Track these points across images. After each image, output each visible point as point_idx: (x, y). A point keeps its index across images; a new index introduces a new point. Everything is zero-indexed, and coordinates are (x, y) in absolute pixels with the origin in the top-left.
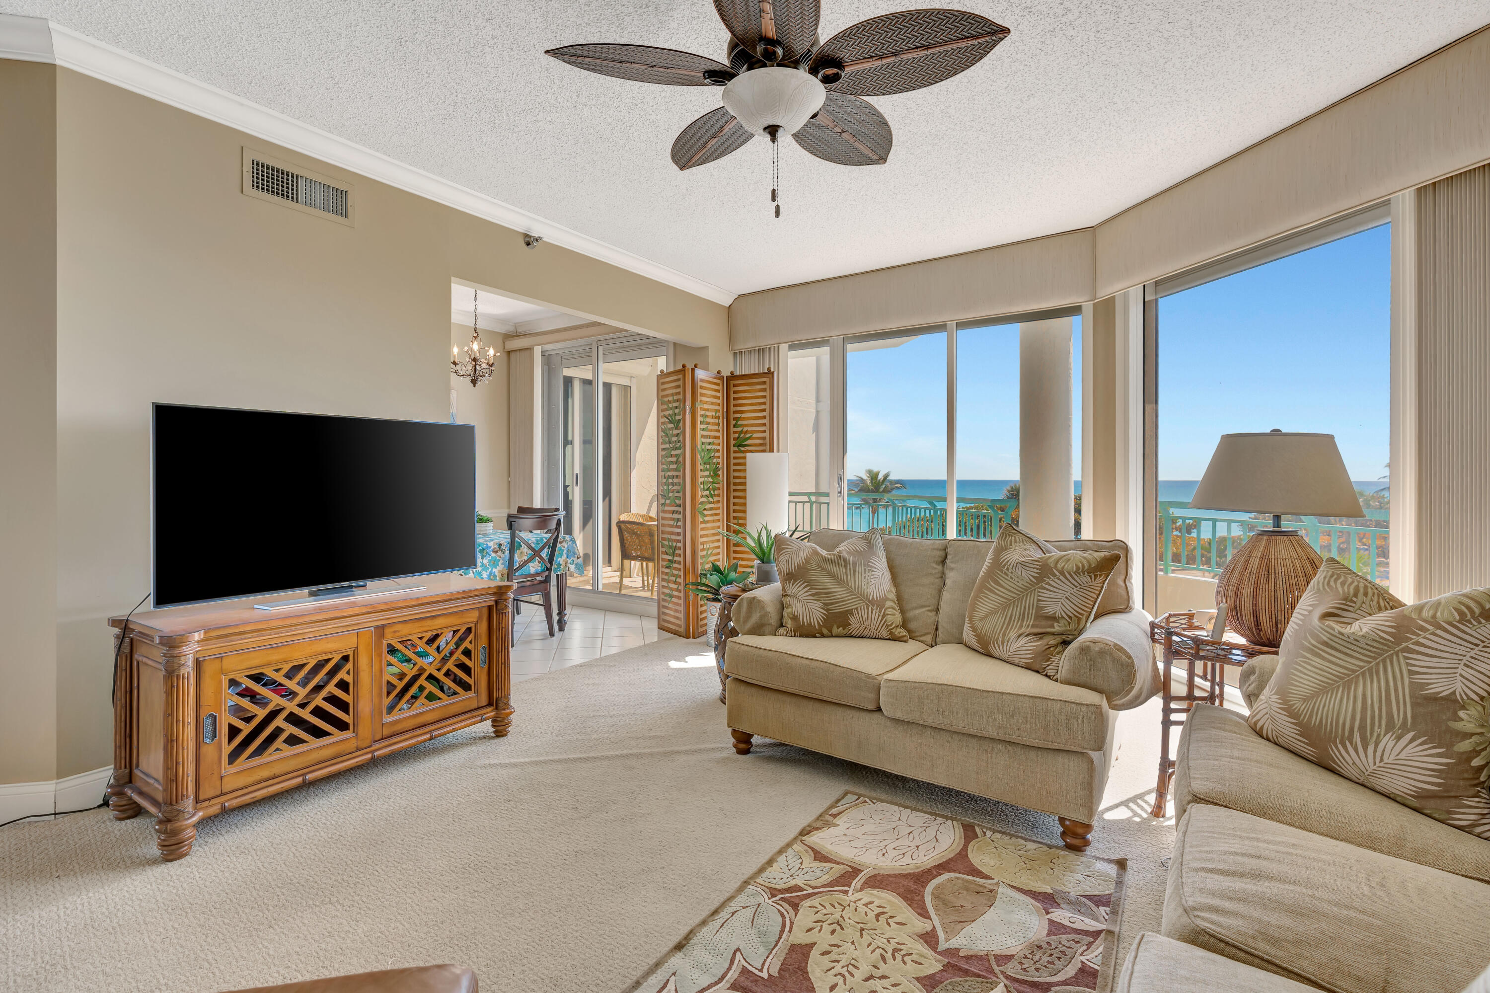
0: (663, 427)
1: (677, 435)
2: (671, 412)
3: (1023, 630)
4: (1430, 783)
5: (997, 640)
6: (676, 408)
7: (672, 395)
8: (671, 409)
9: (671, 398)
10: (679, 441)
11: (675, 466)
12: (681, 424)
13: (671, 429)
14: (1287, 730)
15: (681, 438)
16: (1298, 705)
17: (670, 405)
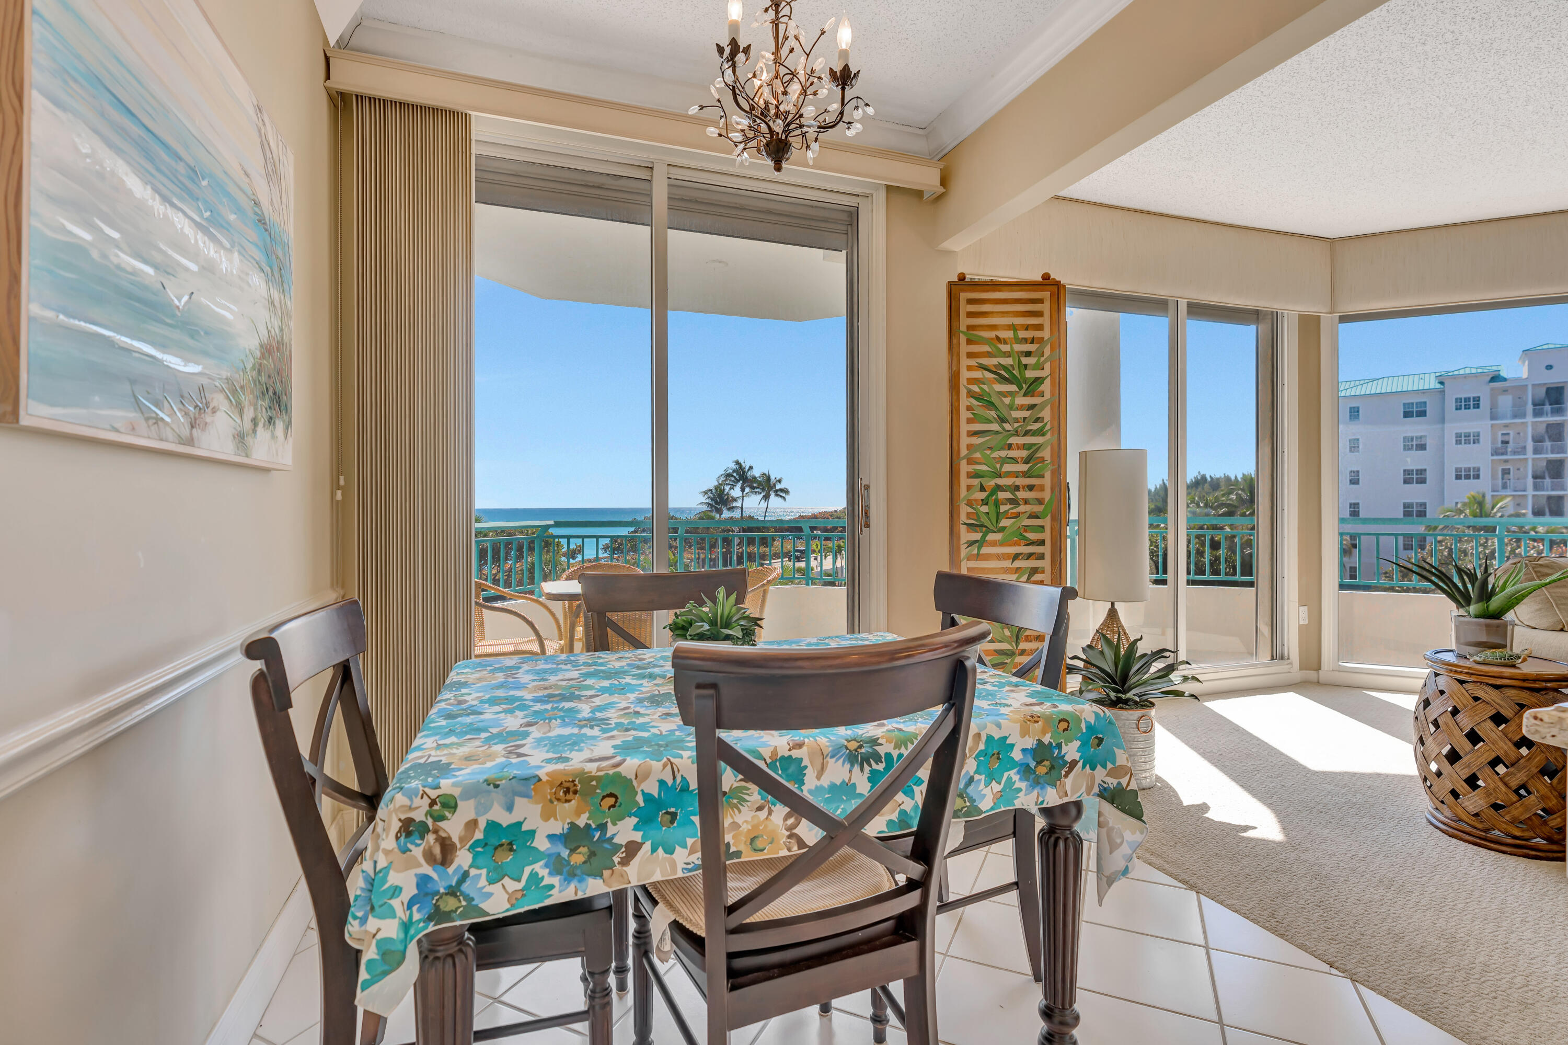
0: (975, 388)
1: (1032, 407)
2: (1008, 361)
6: (1028, 354)
7: (1013, 327)
8: (1008, 355)
9: (1009, 334)
10: (1037, 420)
11: (1025, 467)
12: (1046, 387)
13: (1010, 394)
15: (1046, 414)
17: (1005, 348)
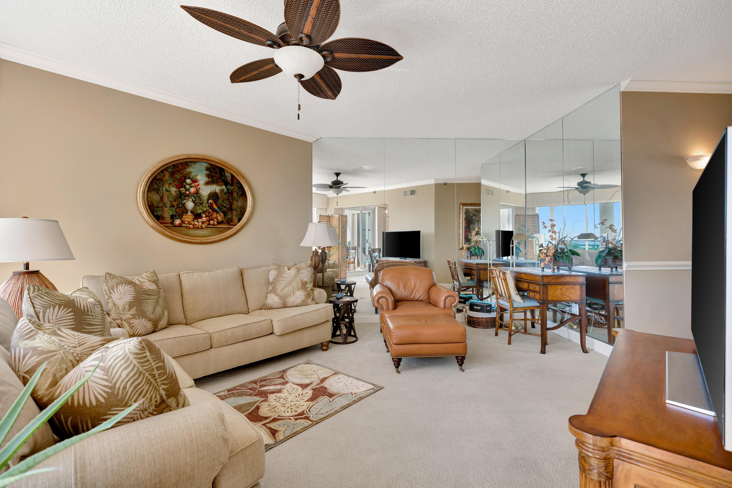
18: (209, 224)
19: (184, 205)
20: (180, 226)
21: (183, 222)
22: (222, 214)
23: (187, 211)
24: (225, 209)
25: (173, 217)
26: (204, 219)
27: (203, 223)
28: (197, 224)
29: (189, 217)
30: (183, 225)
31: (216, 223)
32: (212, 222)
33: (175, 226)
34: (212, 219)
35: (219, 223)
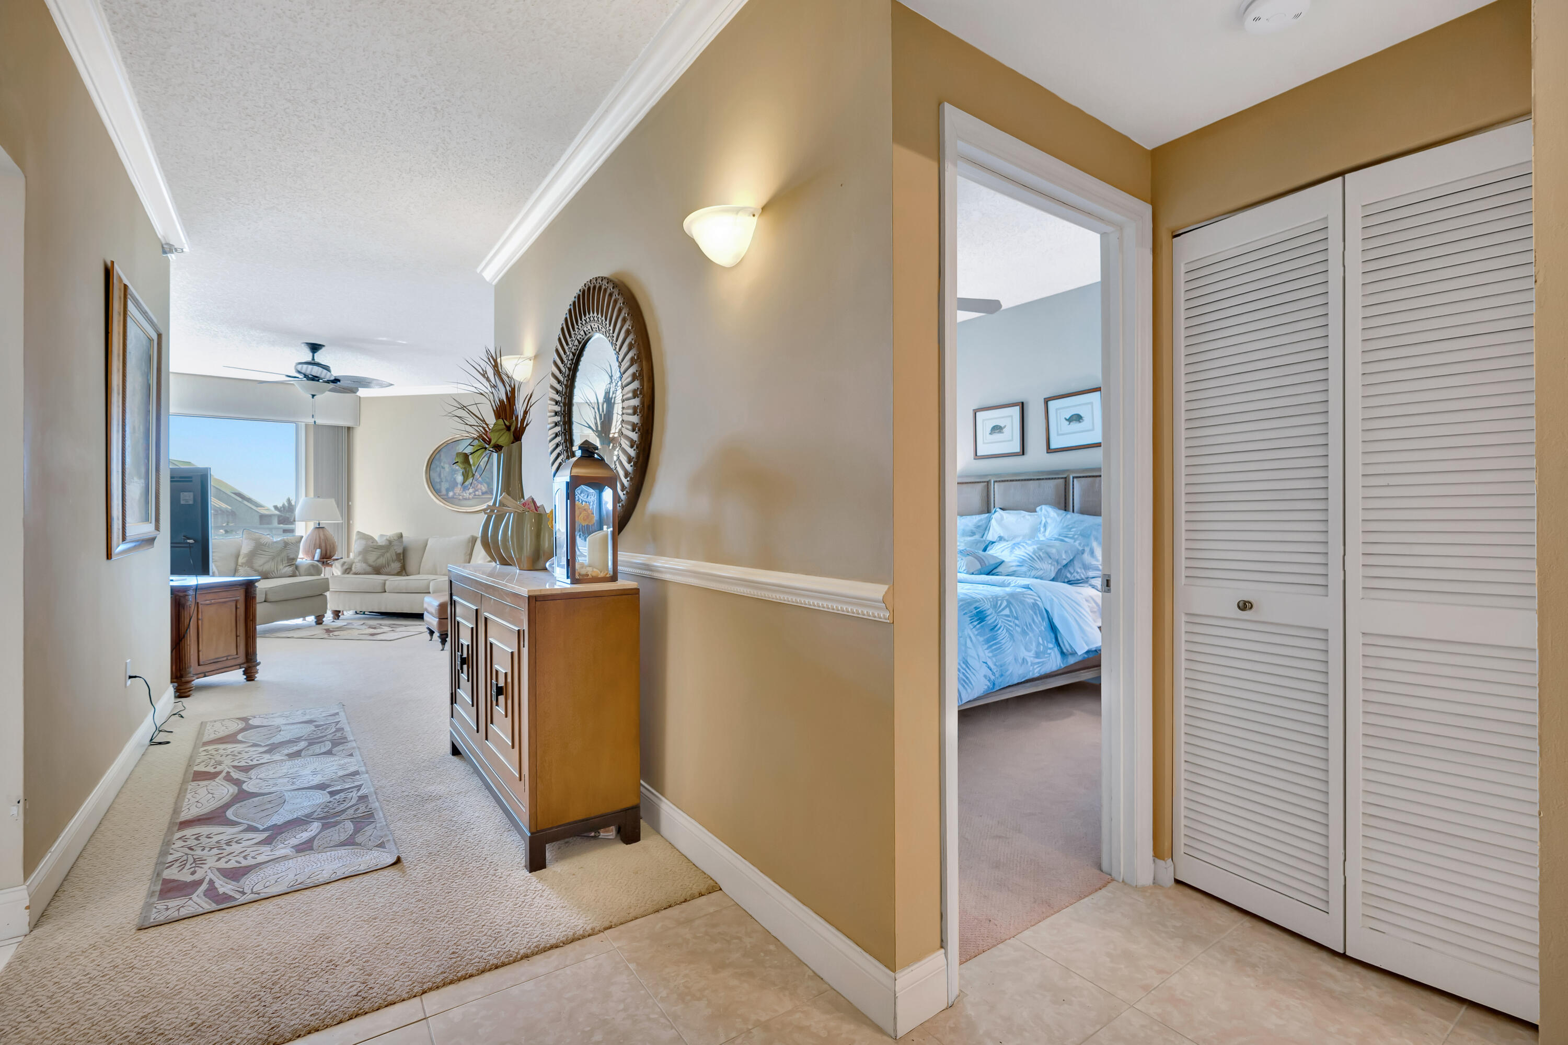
3: (284, 565)
4: (398, 570)
5: (274, 571)
14: (369, 569)
16: (373, 564)
18: (475, 495)
19: (455, 479)
20: (453, 497)
21: (455, 494)
22: (485, 485)
23: (457, 484)
24: (487, 480)
25: (448, 490)
26: (471, 490)
27: (470, 494)
28: (466, 495)
29: (458, 490)
30: (455, 497)
31: (480, 494)
32: (477, 493)
33: (449, 498)
34: (477, 491)
35: (483, 493)
